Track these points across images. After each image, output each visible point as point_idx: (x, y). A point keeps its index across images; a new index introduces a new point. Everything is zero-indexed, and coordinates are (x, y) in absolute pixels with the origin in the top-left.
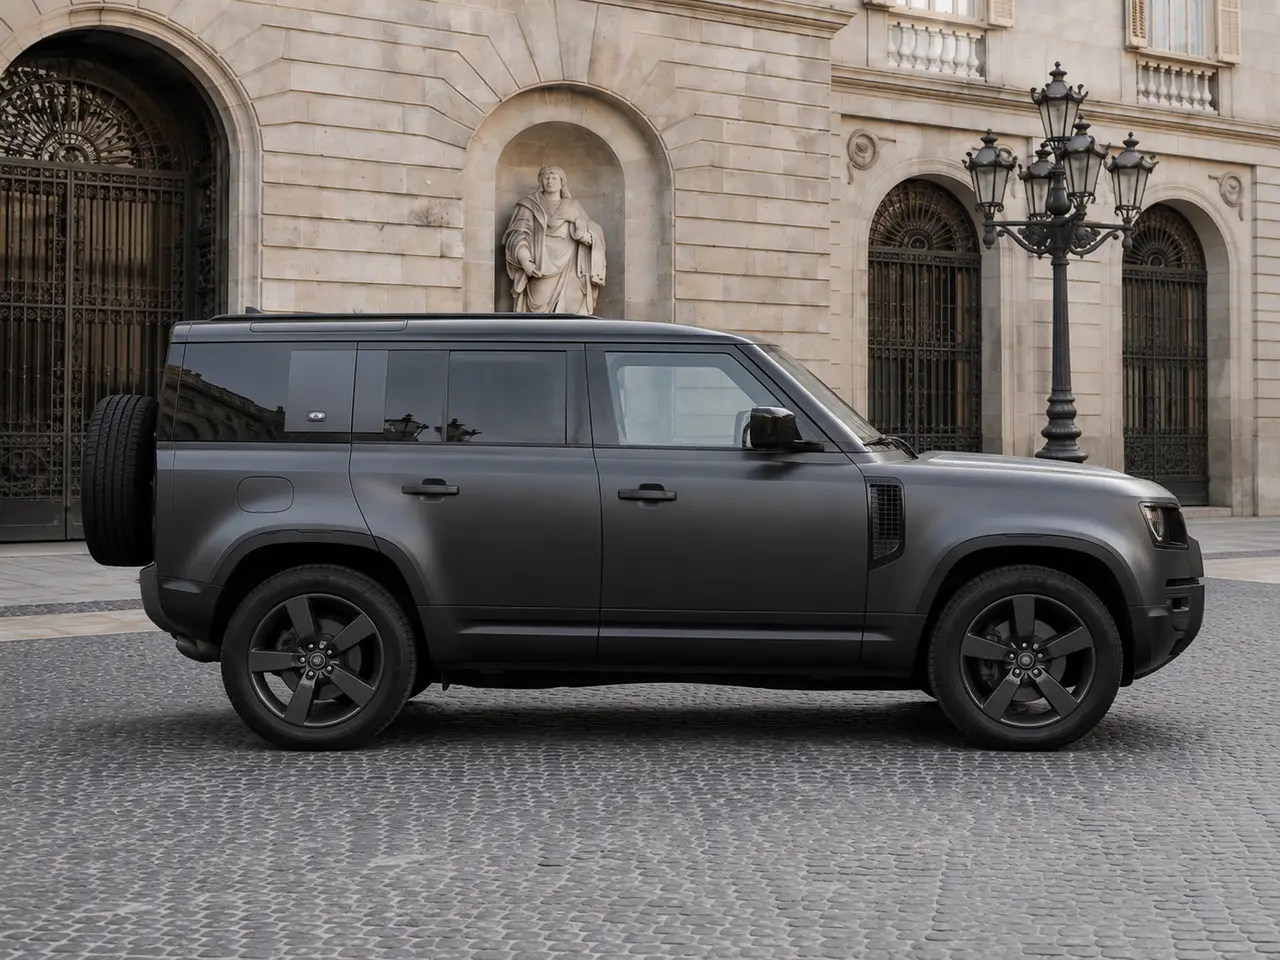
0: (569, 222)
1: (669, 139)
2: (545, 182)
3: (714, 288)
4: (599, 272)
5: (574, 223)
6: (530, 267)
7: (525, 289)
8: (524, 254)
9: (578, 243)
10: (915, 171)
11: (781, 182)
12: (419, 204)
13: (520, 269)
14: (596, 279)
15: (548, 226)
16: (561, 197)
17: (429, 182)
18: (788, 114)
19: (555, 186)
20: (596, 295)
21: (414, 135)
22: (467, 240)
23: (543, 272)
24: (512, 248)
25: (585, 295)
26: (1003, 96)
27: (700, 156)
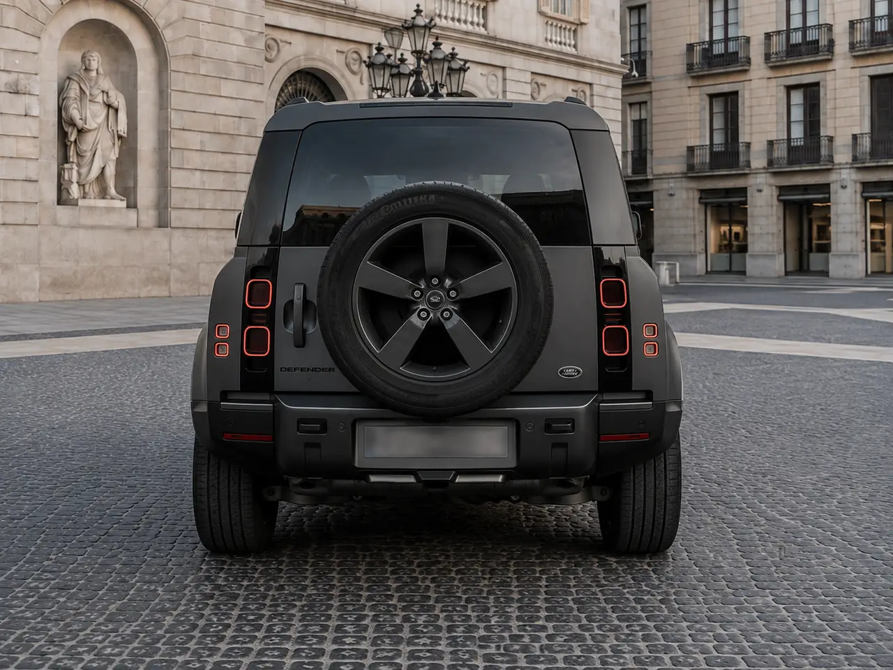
0: (103, 92)
1: (168, 35)
2: (87, 62)
3: (194, 140)
4: (123, 127)
5: (107, 93)
6: (80, 123)
7: (76, 140)
8: (75, 114)
9: (109, 106)
10: (304, 64)
11: (235, 67)
12: (13, 77)
13: (73, 124)
14: (122, 133)
15: (90, 94)
16: (97, 73)
17: (17, 62)
18: (239, 20)
19: (94, 65)
20: (120, 142)
21: (8, 27)
22: (41, 102)
23: (87, 127)
24: (67, 109)
25: (114, 144)
26: (356, 15)
27: (186, 47)
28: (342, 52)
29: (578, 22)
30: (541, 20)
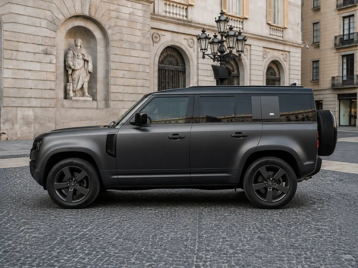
0: (82, 54)
1: (109, 32)
2: (76, 43)
3: (120, 74)
5: (84, 55)
6: (73, 67)
7: (71, 74)
8: (71, 64)
9: (85, 60)
10: (170, 44)
11: (138, 44)
12: (44, 48)
13: (70, 68)
14: (90, 71)
15: (77, 55)
16: (81, 47)
17: (47, 41)
18: (139, 26)
19: (79, 44)
20: (90, 75)
21: (43, 27)
22: (57, 58)
23: (76, 68)
24: (67, 61)
25: (87, 75)
26: (192, 24)
27: (116, 37)
28: (186, 39)
29: (283, 27)
30: (268, 27)
